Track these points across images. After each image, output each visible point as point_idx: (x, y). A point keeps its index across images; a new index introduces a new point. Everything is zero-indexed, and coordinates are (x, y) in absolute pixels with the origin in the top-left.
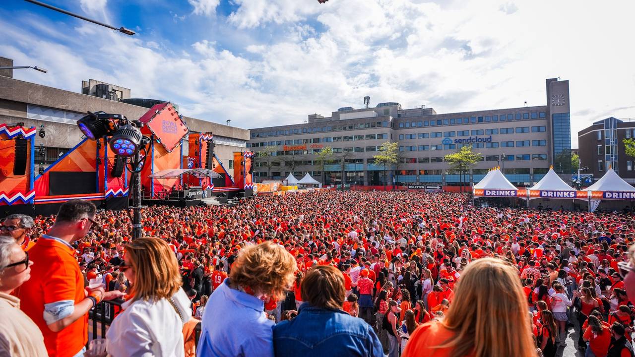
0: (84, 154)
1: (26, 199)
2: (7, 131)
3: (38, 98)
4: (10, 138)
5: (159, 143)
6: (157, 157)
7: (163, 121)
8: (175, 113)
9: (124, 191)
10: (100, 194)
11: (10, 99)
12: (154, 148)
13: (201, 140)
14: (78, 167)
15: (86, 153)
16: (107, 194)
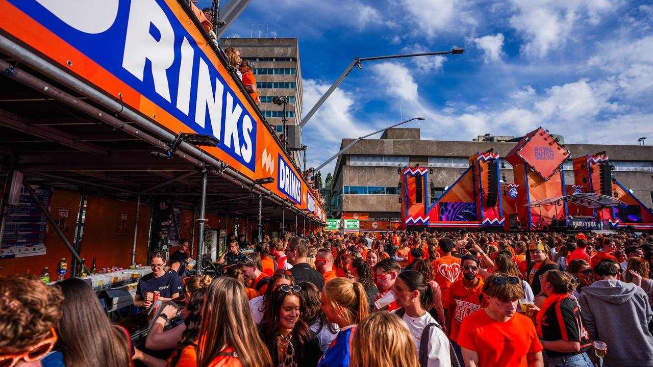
0: (463, 187)
1: (424, 221)
2: (411, 171)
3: (434, 151)
4: (413, 176)
5: (533, 170)
6: (532, 186)
7: (535, 148)
8: (548, 137)
9: (499, 220)
10: (477, 222)
11: (418, 155)
12: (528, 177)
13: (591, 163)
14: (460, 199)
15: (464, 186)
16: (483, 222)
